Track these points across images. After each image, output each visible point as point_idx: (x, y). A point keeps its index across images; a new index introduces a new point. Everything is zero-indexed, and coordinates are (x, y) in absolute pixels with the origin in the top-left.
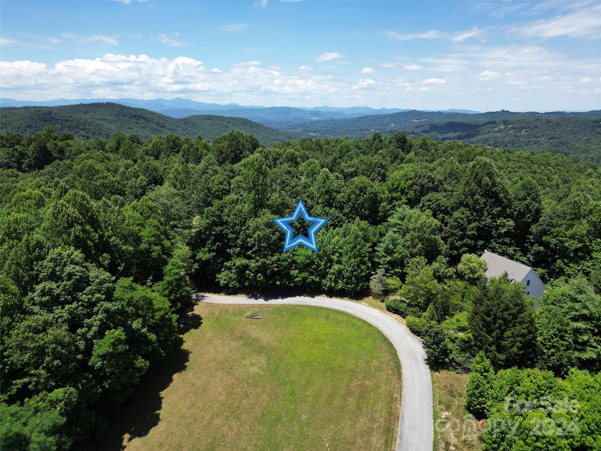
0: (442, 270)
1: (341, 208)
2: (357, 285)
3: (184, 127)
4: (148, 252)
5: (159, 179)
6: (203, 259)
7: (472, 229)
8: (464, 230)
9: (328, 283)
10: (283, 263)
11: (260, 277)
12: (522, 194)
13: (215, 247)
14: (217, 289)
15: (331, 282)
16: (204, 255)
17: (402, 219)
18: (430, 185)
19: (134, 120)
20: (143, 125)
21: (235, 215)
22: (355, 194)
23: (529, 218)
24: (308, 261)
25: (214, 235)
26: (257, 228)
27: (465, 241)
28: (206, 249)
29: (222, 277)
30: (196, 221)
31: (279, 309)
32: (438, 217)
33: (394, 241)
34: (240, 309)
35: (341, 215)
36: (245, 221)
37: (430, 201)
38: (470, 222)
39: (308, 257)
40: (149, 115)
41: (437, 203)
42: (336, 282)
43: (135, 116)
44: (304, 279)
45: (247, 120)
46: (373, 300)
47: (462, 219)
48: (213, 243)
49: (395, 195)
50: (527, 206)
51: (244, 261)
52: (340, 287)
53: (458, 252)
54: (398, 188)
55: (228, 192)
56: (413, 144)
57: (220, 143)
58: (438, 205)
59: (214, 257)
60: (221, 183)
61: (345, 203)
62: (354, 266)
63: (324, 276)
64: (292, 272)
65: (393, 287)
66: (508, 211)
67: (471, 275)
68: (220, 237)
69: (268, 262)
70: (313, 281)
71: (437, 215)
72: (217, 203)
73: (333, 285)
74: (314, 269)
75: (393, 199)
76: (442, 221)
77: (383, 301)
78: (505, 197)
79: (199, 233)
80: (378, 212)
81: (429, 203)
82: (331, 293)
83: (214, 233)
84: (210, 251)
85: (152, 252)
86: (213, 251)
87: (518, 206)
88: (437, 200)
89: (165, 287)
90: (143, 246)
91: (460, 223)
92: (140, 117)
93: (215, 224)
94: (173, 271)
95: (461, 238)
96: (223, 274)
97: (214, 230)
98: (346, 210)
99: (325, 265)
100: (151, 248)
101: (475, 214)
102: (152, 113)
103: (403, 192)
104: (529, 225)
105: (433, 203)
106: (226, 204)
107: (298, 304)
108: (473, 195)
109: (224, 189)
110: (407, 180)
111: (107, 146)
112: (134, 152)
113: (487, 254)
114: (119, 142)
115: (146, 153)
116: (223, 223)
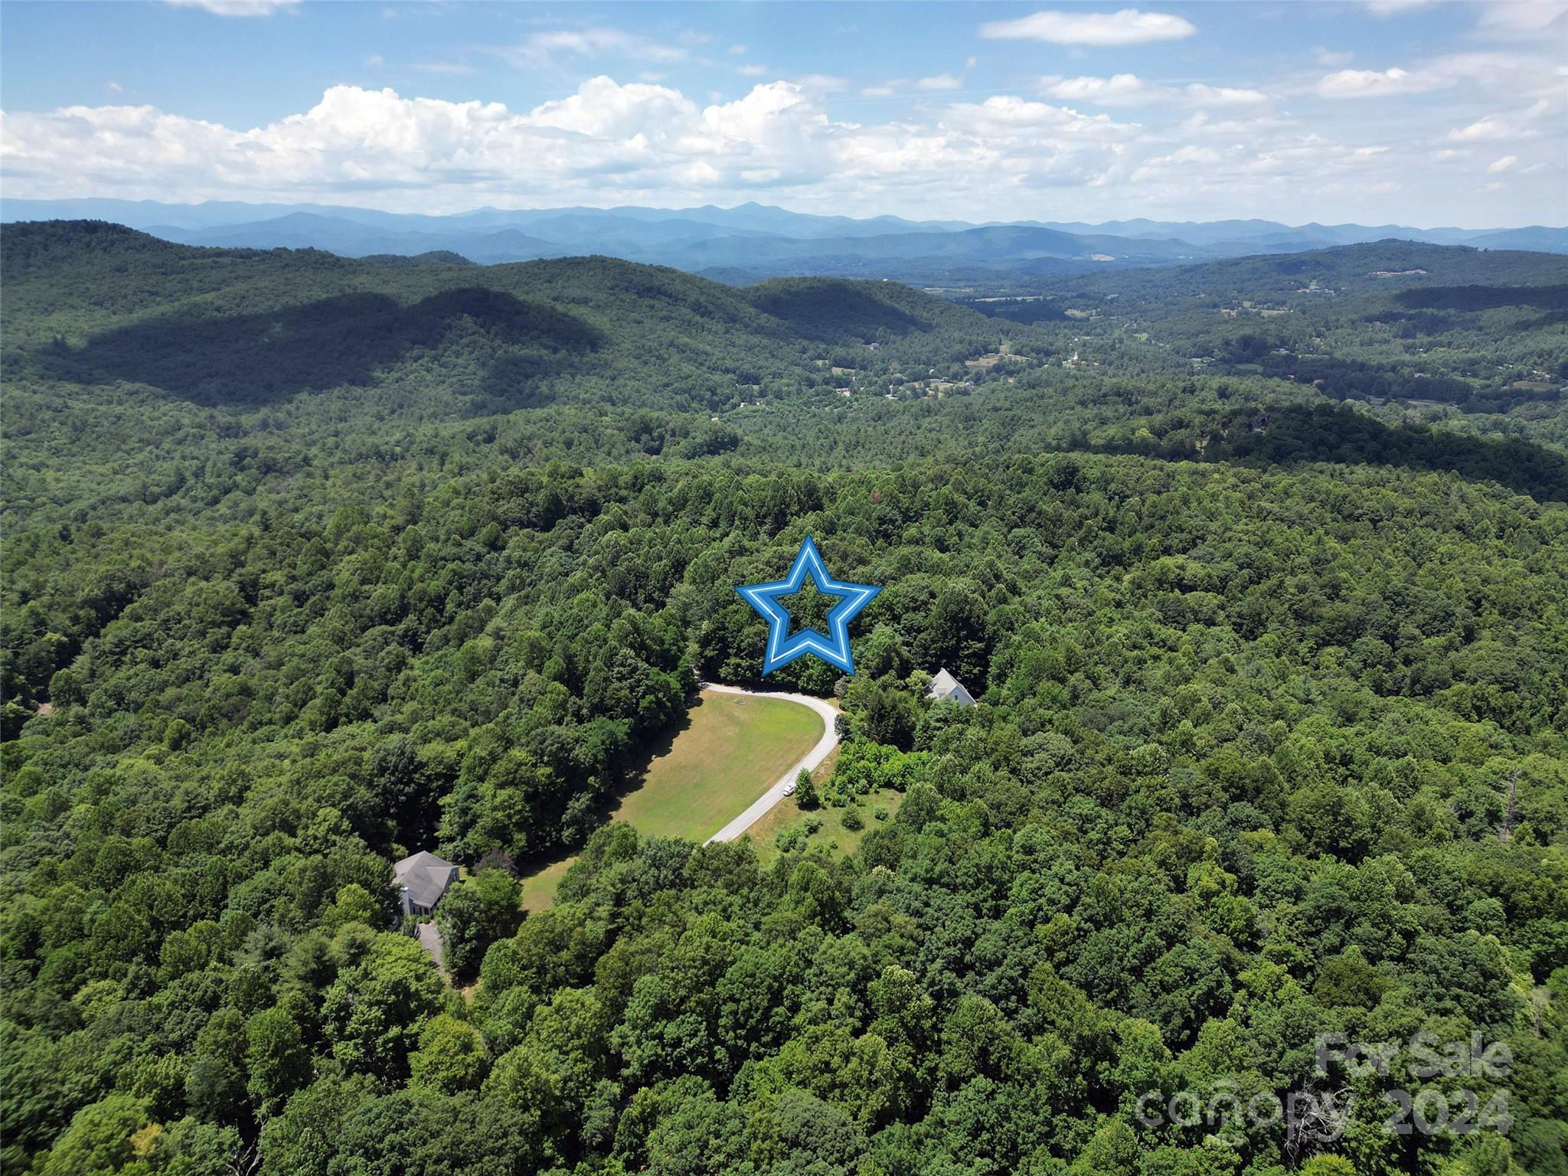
2: (824, 687)
3: (752, 310)
4: (669, 650)
6: (709, 656)
8: (926, 649)
9: (802, 684)
11: (749, 674)
13: (718, 647)
14: (719, 681)
15: (804, 683)
16: (709, 653)
19: (647, 301)
20: (664, 313)
21: (734, 623)
25: (718, 638)
26: (748, 636)
28: (711, 648)
29: (723, 672)
30: (705, 625)
31: (759, 700)
34: (732, 696)
36: (741, 629)
38: (933, 641)
40: (678, 286)
42: (808, 683)
43: (649, 290)
44: (784, 679)
46: (833, 699)
48: (717, 644)
51: (738, 661)
52: (810, 687)
59: (717, 654)
62: (821, 672)
63: (799, 678)
67: (913, 687)
68: (722, 639)
69: (755, 663)
72: (721, 611)
73: (806, 685)
79: (707, 635)
82: (805, 692)
83: (718, 636)
84: (714, 650)
85: (671, 650)
86: (717, 650)
89: (678, 675)
90: (666, 646)
92: (659, 292)
93: (719, 628)
94: (685, 664)
96: (723, 669)
97: (718, 634)
99: (800, 669)
102: (686, 279)
107: (778, 698)
111: (621, 481)
112: (656, 501)
113: (944, 673)
114: (636, 477)
115: (670, 501)
116: (725, 629)
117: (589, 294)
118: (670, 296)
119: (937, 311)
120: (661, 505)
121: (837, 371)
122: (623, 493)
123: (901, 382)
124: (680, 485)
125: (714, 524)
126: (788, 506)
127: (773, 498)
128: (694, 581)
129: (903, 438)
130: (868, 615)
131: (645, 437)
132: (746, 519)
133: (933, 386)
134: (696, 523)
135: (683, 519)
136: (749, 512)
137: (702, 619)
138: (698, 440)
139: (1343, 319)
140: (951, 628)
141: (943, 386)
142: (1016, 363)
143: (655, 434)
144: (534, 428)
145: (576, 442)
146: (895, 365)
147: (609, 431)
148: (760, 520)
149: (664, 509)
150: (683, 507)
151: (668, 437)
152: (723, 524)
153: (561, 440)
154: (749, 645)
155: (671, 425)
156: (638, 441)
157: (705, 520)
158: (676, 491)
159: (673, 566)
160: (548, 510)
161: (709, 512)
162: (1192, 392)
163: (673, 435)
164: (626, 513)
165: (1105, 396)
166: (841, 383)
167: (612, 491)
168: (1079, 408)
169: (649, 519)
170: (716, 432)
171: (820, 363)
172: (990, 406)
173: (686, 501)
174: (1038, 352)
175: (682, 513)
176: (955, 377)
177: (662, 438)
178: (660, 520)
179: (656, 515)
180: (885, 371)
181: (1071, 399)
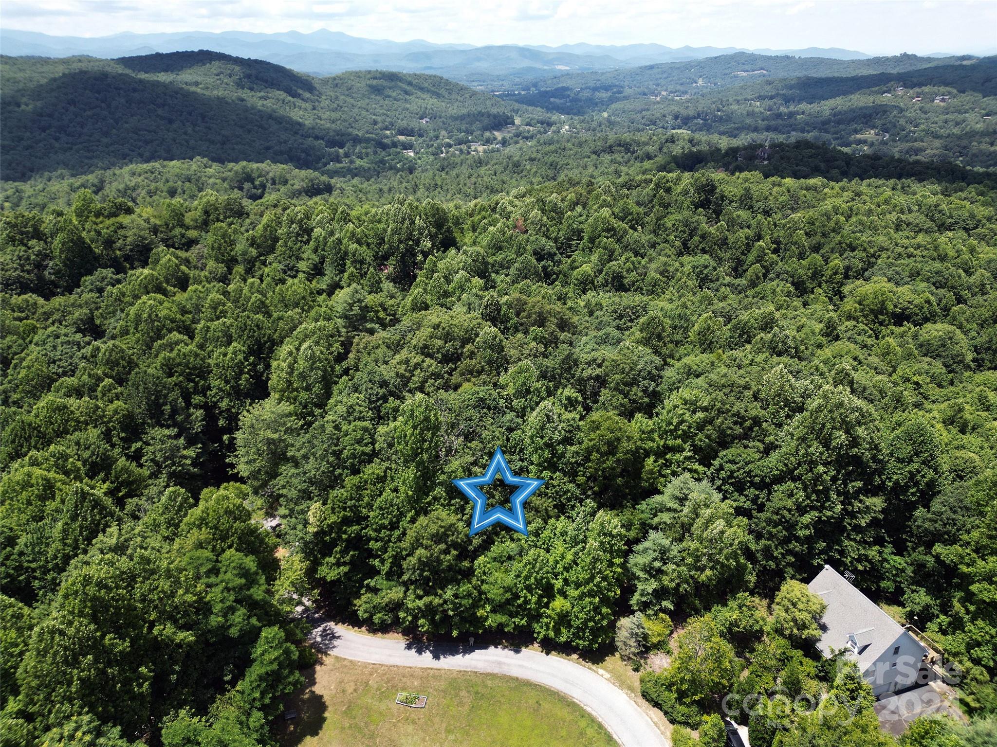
0: (744, 623)
1: (572, 475)
2: (592, 642)
3: (332, 94)
5: (266, 342)
6: (328, 579)
7: (807, 527)
8: (791, 526)
9: (543, 633)
10: (464, 602)
11: (423, 626)
12: (906, 450)
13: (347, 558)
14: (354, 621)
15: (548, 629)
16: (329, 572)
17: (682, 500)
18: (738, 430)
21: (381, 508)
22: (598, 451)
23: (913, 494)
24: (508, 595)
25: (347, 540)
26: (417, 543)
27: (791, 546)
28: (332, 560)
29: (362, 604)
30: (314, 511)
31: (455, 684)
32: (746, 493)
33: (663, 555)
34: (390, 681)
35: (571, 486)
36: (398, 522)
37: (733, 462)
38: (802, 510)
39: (508, 589)
40: (272, 74)
41: (747, 469)
42: (558, 632)
44: (501, 626)
45: (441, 78)
46: (619, 662)
47: (789, 510)
48: (344, 552)
49: (670, 443)
50: (912, 475)
51: (395, 593)
52: (563, 639)
53: (777, 566)
54: (677, 428)
55: (370, 458)
56: (726, 193)
57: (379, 222)
58: (749, 473)
59: (346, 573)
60: (359, 442)
61: (579, 465)
62: (589, 611)
63: (537, 617)
64: (481, 613)
65: (655, 640)
66: (877, 481)
67: (795, 631)
68: (358, 543)
69: (437, 601)
70: (517, 627)
71: (745, 489)
72: (350, 481)
73: (552, 634)
74: (519, 606)
75: (668, 449)
76: (754, 501)
77: (636, 670)
78: (874, 458)
79: (320, 534)
80: (640, 478)
81: (734, 467)
82: (549, 646)
83: (344, 536)
84: (338, 564)
85: (230, 626)
86: (345, 564)
87: (897, 474)
88: (747, 464)
89: (255, 684)
91: (783, 517)
92: (257, 78)
93: (346, 521)
94: (267, 657)
95: (786, 541)
96: (364, 598)
97: (345, 532)
98: (581, 479)
99: (538, 602)
100: (227, 621)
101: (814, 497)
103: (686, 436)
104: (913, 506)
105: (739, 469)
106: (366, 482)
107: (489, 670)
108: (813, 464)
109: (363, 453)
110: (694, 412)
111: (188, 219)
112: (232, 243)
113: (828, 573)
114: (206, 213)
115: (253, 243)
116: (360, 519)
117: (199, 79)
118: (266, 81)
119: (467, 96)
120: (240, 247)
121: (402, 138)
122: (192, 234)
123: (450, 146)
124: (265, 220)
125: (317, 271)
126: (417, 242)
127: (395, 232)
128: (288, 391)
129: (473, 179)
130: (647, 454)
131: (247, 185)
132: (362, 262)
133: (473, 148)
134: (291, 271)
135: (273, 267)
136: (366, 253)
137: (306, 495)
138: (296, 187)
139: (731, 100)
140: (834, 479)
141: (481, 149)
142: (529, 131)
143: (257, 183)
144: (140, 179)
145: (179, 190)
146: (443, 133)
147: (212, 181)
148: (381, 260)
149: (244, 253)
150: (272, 249)
151: (269, 185)
152: (329, 271)
153: (165, 189)
154: (423, 565)
155: (271, 175)
156: (241, 189)
157: (303, 266)
158: (260, 227)
159: (251, 352)
160: (69, 263)
161: (308, 257)
162: (673, 142)
163: (274, 183)
164: (187, 261)
165: (610, 147)
166: (407, 146)
167: (177, 231)
168: (594, 157)
169: (222, 268)
170: (312, 180)
171: (388, 132)
172: (527, 157)
173: (276, 240)
174: (542, 123)
175: (271, 258)
176: (488, 141)
177: (263, 186)
178: (239, 269)
179: (231, 263)
180: (437, 137)
181: (586, 150)
